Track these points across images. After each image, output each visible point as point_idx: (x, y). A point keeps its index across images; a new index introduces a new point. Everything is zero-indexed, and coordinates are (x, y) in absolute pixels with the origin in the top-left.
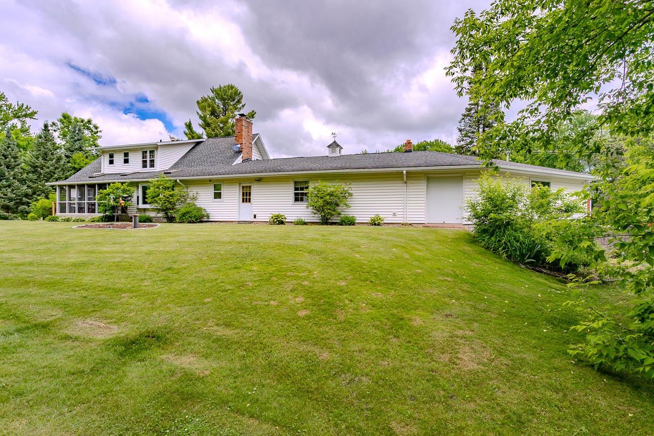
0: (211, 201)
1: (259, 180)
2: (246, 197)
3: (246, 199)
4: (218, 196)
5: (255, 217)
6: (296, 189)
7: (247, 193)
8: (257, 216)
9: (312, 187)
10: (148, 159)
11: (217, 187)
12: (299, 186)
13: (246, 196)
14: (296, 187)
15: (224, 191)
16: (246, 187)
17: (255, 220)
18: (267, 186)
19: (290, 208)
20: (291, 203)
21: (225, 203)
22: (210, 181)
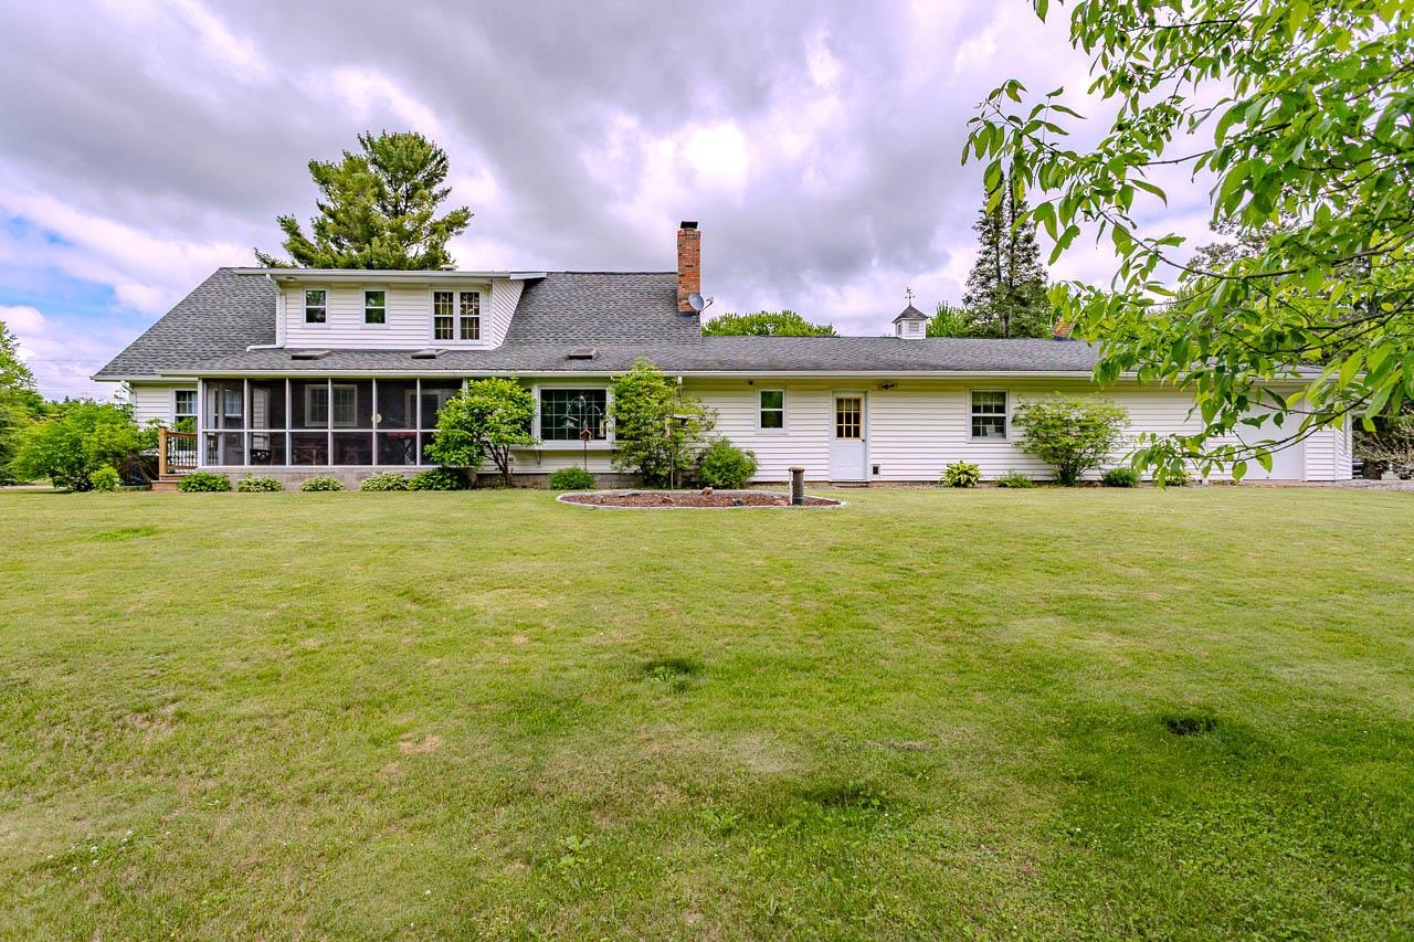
0: (752, 434)
1: (887, 386)
2: (849, 425)
3: (848, 429)
4: (772, 420)
5: (876, 471)
6: (976, 409)
7: (848, 415)
8: (881, 467)
9: (1012, 407)
10: (457, 315)
11: (768, 399)
12: (982, 403)
13: (848, 421)
14: (977, 404)
15: (790, 410)
16: (849, 401)
17: (876, 478)
18: (908, 399)
19: (964, 451)
20: (964, 439)
21: (791, 439)
22: (751, 383)
